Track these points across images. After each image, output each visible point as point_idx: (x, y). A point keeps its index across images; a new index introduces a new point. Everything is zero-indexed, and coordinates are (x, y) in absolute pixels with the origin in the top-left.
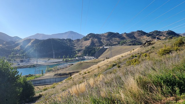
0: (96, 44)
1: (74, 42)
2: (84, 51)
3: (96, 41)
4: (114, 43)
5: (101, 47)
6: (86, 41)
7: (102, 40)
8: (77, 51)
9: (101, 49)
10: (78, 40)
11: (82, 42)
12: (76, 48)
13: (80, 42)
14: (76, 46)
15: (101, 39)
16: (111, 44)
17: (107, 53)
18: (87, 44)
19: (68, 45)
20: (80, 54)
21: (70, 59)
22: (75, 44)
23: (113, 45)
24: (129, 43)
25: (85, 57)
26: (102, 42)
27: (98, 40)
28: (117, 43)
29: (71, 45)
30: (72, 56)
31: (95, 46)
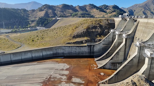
0: (50, 16)
1: (29, 12)
2: (38, 21)
3: (51, 12)
4: (67, 15)
5: (53, 19)
6: (40, 12)
7: (56, 12)
8: (31, 21)
10: (33, 11)
11: (37, 12)
12: (30, 18)
13: (35, 13)
15: (55, 10)
16: (64, 16)
18: (42, 15)
19: (22, 15)
20: (33, 25)
21: (21, 30)
22: (29, 15)
23: (66, 17)
24: (79, 15)
25: (38, 28)
27: (52, 11)
28: (70, 15)
30: (24, 26)
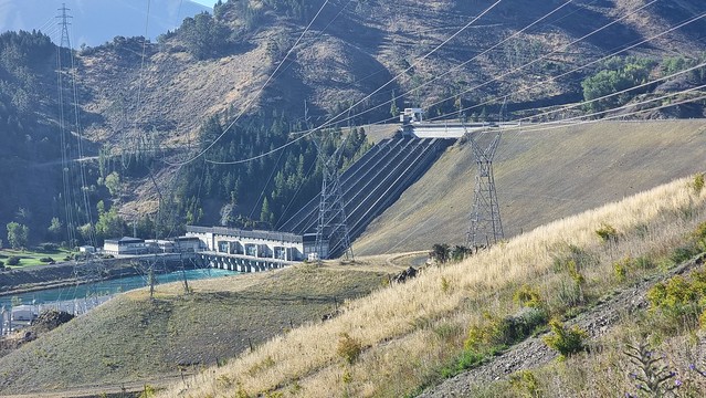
0: (329, 100)
1: (82, 68)
2: (197, 170)
3: (330, 63)
4: (523, 91)
5: (378, 133)
6: (212, 66)
7: (386, 57)
8: (113, 165)
9: (382, 153)
10: (130, 51)
11: (169, 68)
12: (99, 134)
13: (146, 76)
14: (100, 120)
15: (376, 40)
16: (492, 100)
17: (446, 189)
18: (232, 96)
19: (20, 100)
20: (143, 207)
21: (33, 261)
22: (88, 97)
23: (513, 110)
24: (677, 88)
25: (207, 238)
26: (387, 75)
27: (346, 53)
28: (550, 86)
29: (54, 110)
30: (55, 224)
31: (318, 116)
